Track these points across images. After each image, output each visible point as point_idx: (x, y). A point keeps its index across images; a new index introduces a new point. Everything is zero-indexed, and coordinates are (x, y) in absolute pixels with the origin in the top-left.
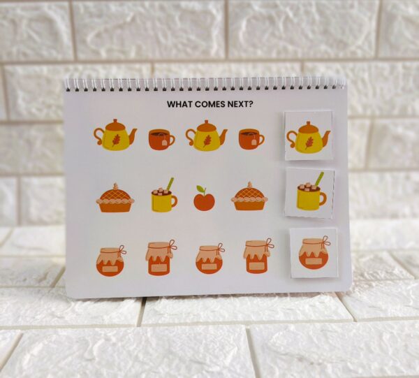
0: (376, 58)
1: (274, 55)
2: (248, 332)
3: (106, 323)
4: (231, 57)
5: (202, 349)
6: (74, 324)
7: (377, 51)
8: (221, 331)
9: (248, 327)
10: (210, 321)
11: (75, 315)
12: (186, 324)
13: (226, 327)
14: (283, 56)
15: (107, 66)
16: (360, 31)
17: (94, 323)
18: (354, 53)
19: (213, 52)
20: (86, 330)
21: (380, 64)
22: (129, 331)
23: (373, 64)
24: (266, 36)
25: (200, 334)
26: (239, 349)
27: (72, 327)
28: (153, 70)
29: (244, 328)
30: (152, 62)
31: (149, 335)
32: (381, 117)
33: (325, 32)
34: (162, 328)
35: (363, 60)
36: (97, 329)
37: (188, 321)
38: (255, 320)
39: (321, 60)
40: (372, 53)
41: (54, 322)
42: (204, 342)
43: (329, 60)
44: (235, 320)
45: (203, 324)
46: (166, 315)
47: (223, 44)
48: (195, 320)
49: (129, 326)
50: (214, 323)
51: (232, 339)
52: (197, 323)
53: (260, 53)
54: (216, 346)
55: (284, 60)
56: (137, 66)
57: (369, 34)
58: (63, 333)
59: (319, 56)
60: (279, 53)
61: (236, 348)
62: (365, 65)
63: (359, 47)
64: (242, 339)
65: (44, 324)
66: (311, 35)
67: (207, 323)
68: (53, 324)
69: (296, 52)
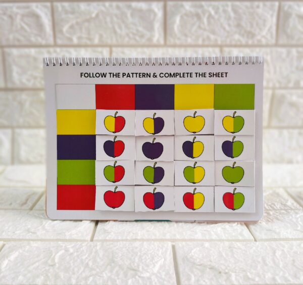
0: (277, 45)
1: (200, 42)
2: (173, 247)
3: (67, 238)
4: (168, 43)
5: (137, 260)
6: (43, 238)
7: (277, 40)
8: (153, 246)
9: (174, 244)
10: (144, 238)
11: (44, 232)
12: (126, 240)
13: (156, 244)
14: (207, 43)
15: (78, 49)
16: (264, 25)
17: (59, 238)
18: (259, 41)
19: (155, 40)
20: (52, 243)
21: (279, 49)
22: (83, 245)
23: (274, 49)
24: (195, 28)
25: (136, 248)
26: (165, 260)
27: (41, 240)
28: (111, 52)
29: (170, 244)
30: (111, 46)
31: (98, 248)
32: (280, 88)
33: (239, 26)
34: (108, 243)
35: (267, 46)
36: (60, 242)
37: (128, 238)
38: (179, 238)
39: (235, 46)
40: (273, 41)
41: (28, 236)
42: (139, 254)
43: (241, 46)
44: (164, 238)
45: (140, 240)
46: (112, 233)
47: (162, 34)
48: (134, 238)
49: (85, 241)
50: (148, 240)
51: (160, 252)
52: (136, 240)
53: (189, 41)
54: (147, 258)
55: (207, 46)
56: (100, 49)
57: (271, 27)
58: (34, 244)
59: (233, 43)
60: (204, 40)
61: (163, 260)
62: (268, 50)
63: (264, 37)
64: (168, 253)
65: (21, 238)
66: (227, 28)
67: (142, 240)
68: (27, 238)
69: (216, 40)
